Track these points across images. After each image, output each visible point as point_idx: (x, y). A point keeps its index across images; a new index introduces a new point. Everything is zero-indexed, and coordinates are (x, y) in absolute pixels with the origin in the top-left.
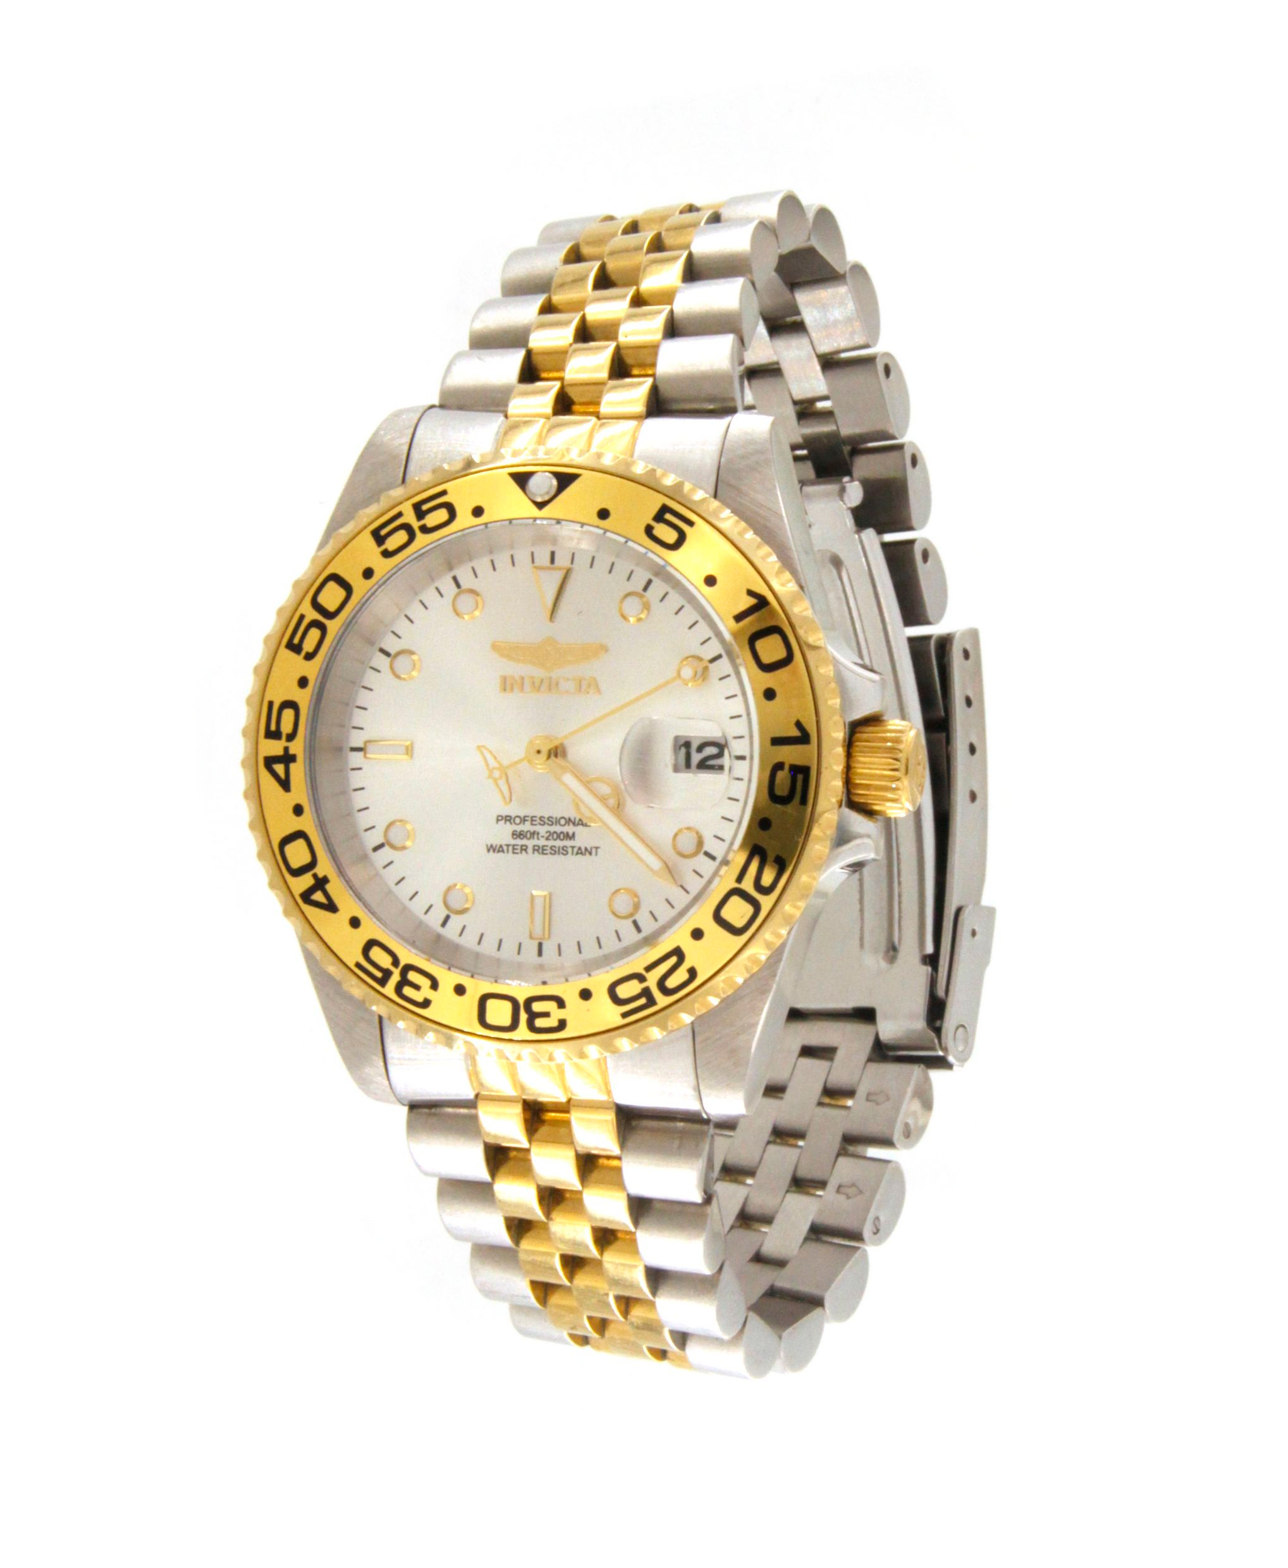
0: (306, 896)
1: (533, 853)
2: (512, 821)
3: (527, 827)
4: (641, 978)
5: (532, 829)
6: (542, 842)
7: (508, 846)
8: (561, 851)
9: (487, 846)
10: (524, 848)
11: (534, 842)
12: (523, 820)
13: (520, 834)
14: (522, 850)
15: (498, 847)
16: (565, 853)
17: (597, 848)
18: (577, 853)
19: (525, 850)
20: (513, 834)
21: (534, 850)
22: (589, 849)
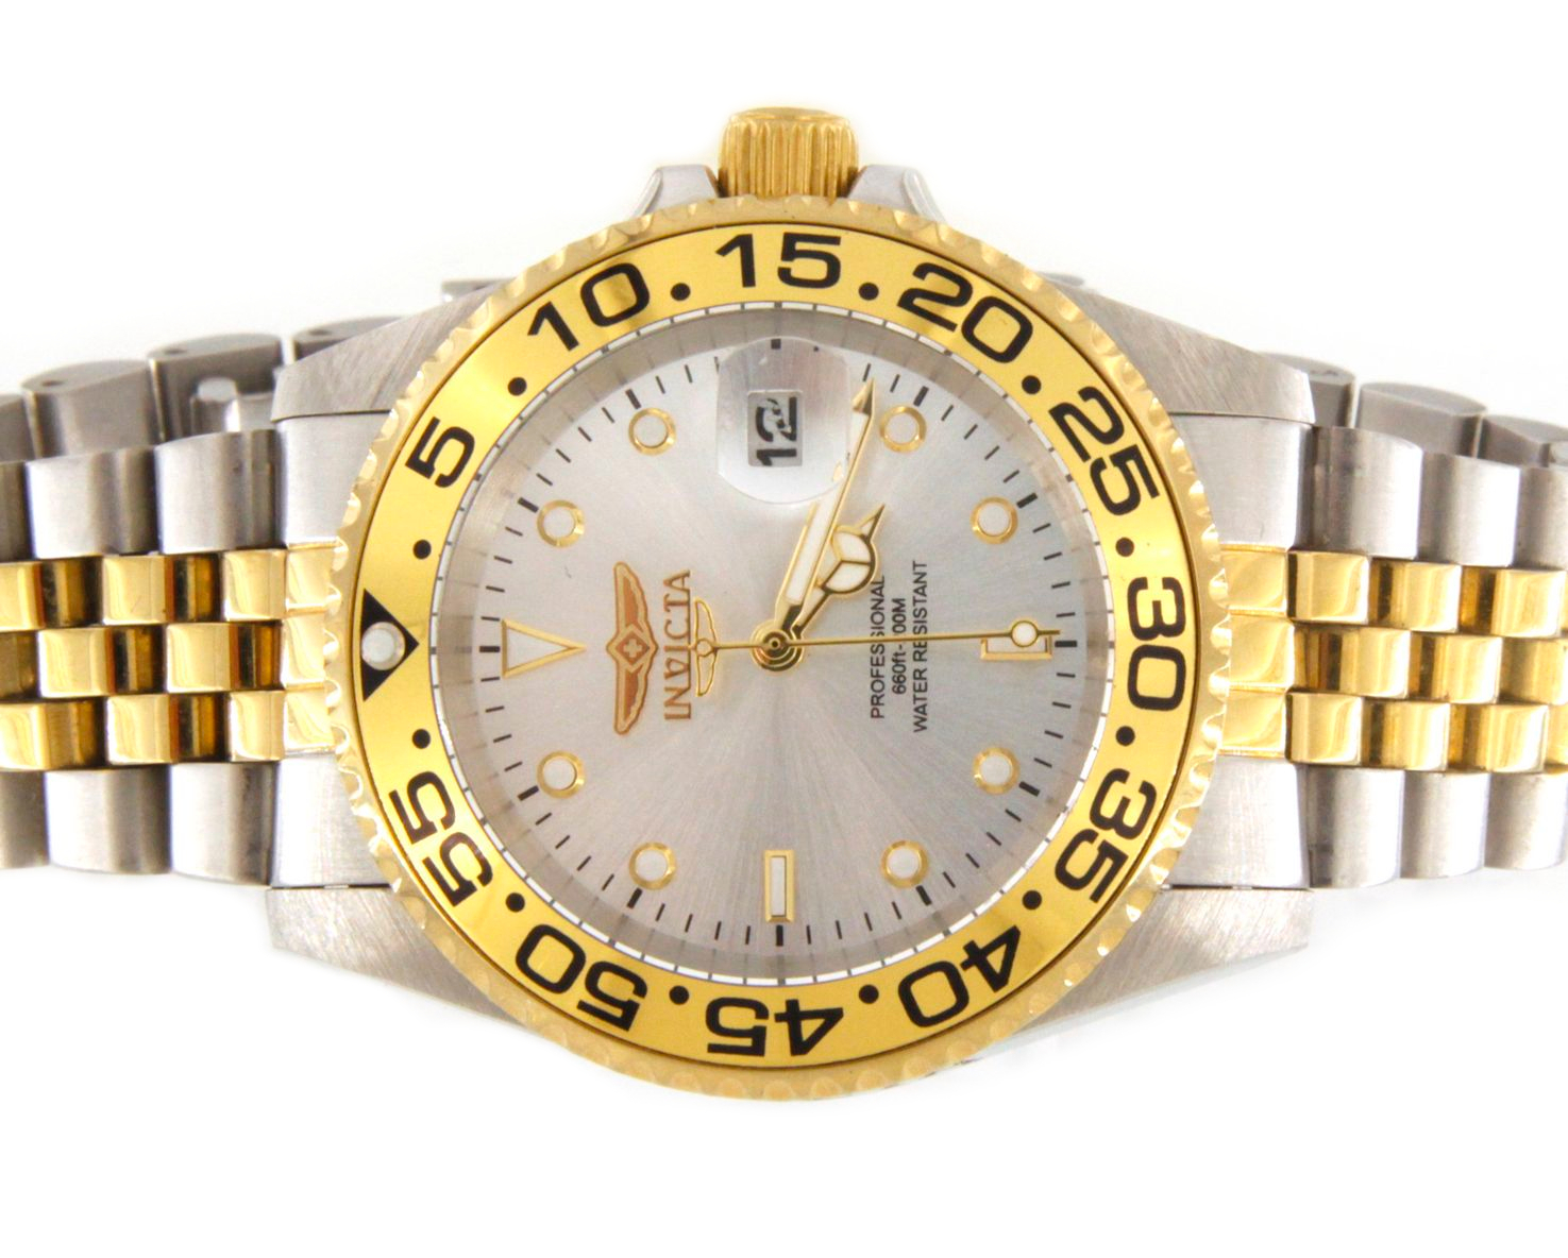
0: (997, 980)
1: (925, 660)
2: (879, 695)
3: (887, 671)
4: (1098, 467)
5: (889, 664)
6: (909, 648)
7: (915, 699)
8: (920, 619)
9: (916, 731)
10: (917, 675)
11: (908, 658)
12: (877, 677)
13: (898, 681)
14: (921, 678)
15: (916, 714)
16: (923, 613)
17: (915, 565)
18: (923, 594)
19: (921, 673)
20: (899, 692)
21: (921, 660)
22: (917, 577)
